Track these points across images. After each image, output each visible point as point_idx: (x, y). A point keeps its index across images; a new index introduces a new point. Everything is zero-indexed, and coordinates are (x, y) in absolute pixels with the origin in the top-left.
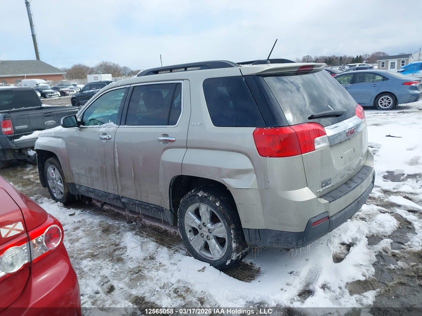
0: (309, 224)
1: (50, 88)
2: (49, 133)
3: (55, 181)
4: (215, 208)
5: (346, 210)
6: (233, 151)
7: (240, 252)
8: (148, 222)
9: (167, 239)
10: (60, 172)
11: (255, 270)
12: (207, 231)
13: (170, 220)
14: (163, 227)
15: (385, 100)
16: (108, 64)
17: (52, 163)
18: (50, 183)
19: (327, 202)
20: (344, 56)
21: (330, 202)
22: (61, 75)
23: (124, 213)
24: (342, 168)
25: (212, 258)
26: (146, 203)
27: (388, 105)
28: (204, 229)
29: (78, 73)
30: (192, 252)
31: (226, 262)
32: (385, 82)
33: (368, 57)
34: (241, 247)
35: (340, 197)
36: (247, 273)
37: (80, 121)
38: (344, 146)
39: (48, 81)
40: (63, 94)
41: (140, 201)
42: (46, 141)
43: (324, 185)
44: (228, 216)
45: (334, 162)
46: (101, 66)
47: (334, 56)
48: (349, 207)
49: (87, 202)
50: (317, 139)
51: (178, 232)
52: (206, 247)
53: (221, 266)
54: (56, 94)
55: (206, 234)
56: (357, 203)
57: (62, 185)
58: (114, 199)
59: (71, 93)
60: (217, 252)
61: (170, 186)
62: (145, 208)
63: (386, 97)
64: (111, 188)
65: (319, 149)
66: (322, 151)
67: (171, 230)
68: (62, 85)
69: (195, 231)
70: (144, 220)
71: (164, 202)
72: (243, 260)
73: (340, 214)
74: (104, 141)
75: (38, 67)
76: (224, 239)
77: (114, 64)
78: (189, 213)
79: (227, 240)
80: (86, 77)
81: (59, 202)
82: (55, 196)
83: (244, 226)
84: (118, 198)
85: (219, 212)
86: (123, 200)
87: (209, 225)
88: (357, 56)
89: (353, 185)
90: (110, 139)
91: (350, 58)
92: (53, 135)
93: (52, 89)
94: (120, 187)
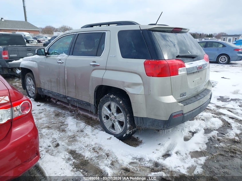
0: (171, 116)
1: (32, 37)
2: (28, 59)
3: (30, 86)
4: (119, 104)
5: (193, 111)
6: (132, 72)
7: (131, 130)
8: (81, 112)
9: (91, 122)
10: (33, 81)
11: (139, 141)
12: (114, 117)
13: (94, 111)
14: (90, 115)
15: (223, 58)
16: (66, 27)
17: (29, 76)
18: (28, 88)
19: (182, 105)
20: (202, 34)
21: (184, 105)
22: (39, 31)
23: (68, 107)
24: (193, 87)
25: (116, 133)
26: (81, 100)
27: (224, 62)
28: (112, 116)
29: (48, 31)
30: (105, 129)
31: (123, 135)
32: (224, 48)
33: (216, 35)
34: (132, 127)
35: (191, 103)
36: (135, 142)
37: (47, 52)
38: (195, 75)
39: (31, 34)
40: (39, 42)
41: (77, 99)
42: (27, 63)
43: (182, 95)
44: (126, 109)
45: (188, 83)
46: (62, 28)
47: (196, 33)
48: (195, 110)
49: (48, 100)
50: (180, 69)
51: (98, 119)
52: (113, 127)
53: (120, 138)
54: (35, 41)
55: (113, 119)
56: (200, 108)
57: (34, 89)
58: (63, 97)
59: (44, 41)
60: (119, 129)
61: (95, 91)
62: (80, 104)
63: (224, 56)
64: (62, 92)
65: (181, 74)
66: (182, 76)
67: (94, 117)
68: (39, 37)
69: (107, 117)
70: (79, 111)
71: (91, 100)
72: (133, 136)
73: (189, 113)
74: (59, 64)
75: (25, 25)
76: (123, 122)
77: (69, 27)
78: (105, 107)
79: (124, 123)
80: (53, 33)
81: (32, 98)
82: (30, 95)
83: (135, 115)
84: (65, 97)
85: (122, 107)
86: (68, 98)
87: (115, 114)
88: (210, 34)
89: (199, 98)
90: (63, 63)
91: (205, 35)
92: (31, 60)
93: (33, 38)
94: (66, 91)
